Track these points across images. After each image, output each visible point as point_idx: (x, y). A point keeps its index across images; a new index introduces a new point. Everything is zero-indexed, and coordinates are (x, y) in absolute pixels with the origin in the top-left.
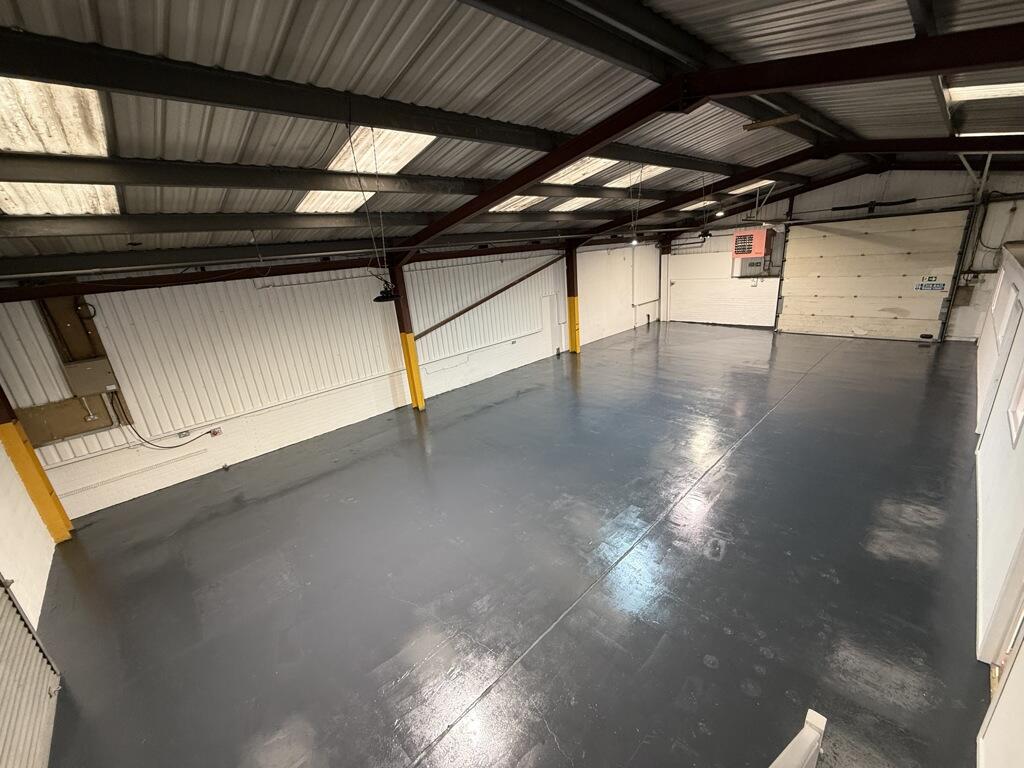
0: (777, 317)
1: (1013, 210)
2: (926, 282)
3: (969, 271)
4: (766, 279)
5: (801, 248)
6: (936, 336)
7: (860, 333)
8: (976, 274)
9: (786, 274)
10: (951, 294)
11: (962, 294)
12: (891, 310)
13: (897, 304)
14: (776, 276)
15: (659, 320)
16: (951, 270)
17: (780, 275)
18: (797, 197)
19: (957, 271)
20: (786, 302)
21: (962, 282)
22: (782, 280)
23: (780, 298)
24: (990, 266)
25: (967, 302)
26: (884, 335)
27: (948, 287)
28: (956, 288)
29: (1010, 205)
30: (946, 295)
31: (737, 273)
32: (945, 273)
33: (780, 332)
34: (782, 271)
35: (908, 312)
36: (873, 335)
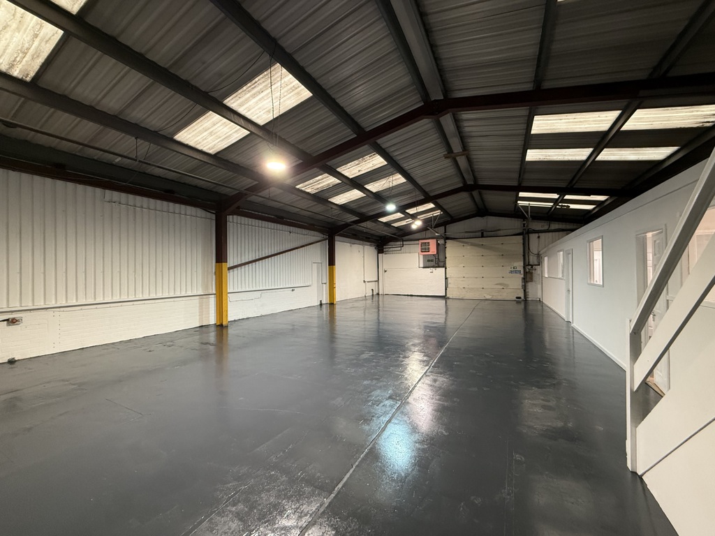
0: (446, 289)
1: (539, 237)
2: (512, 269)
3: (529, 265)
4: (437, 269)
5: (453, 252)
6: (523, 298)
7: (488, 297)
8: (532, 266)
9: (447, 265)
10: (524, 275)
11: (528, 276)
12: (500, 284)
13: (501, 281)
14: (443, 267)
15: (378, 294)
16: (522, 264)
17: (444, 266)
18: (447, 226)
19: (524, 264)
20: (449, 280)
21: (528, 270)
22: (446, 268)
23: (446, 278)
24: (536, 263)
25: (531, 280)
26: (500, 298)
27: (522, 272)
28: (525, 273)
29: (537, 235)
30: (522, 276)
31: (422, 265)
32: (519, 265)
33: (449, 298)
34: (445, 264)
35: (508, 285)
36: (494, 298)
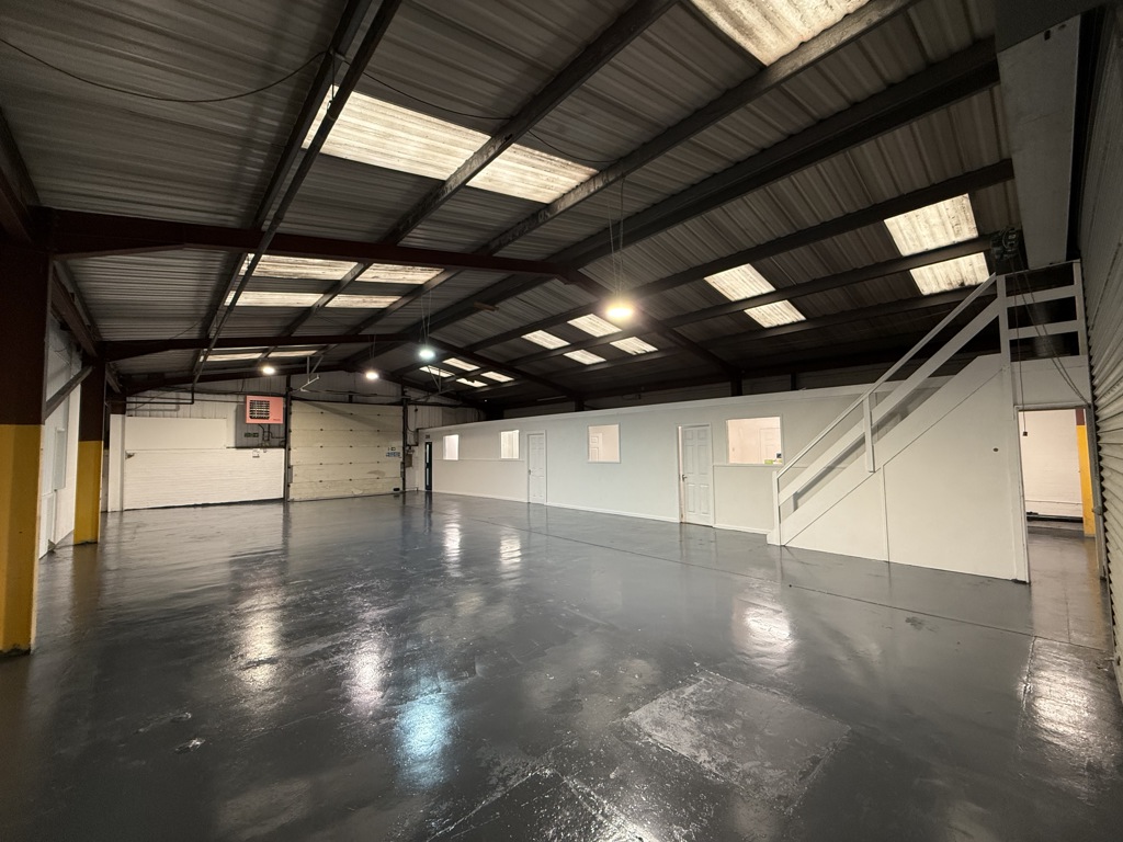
0: (287, 487)
1: (416, 410)
2: (390, 451)
3: (408, 445)
4: (267, 450)
5: (304, 422)
6: (401, 489)
7: (358, 492)
8: (410, 447)
9: (292, 444)
10: (403, 459)
11: (407, 459)
12: (374, 472)
14: (282, 447)
16: (401, 444)
17: (285, 446)
18: (292, 377)
19: (404, 444)
20: (295, 470)
21: (406, 452)
22: (287, 450)
23: (287, 467)
24: (414, 443)
25: (410, 465)
27: (401, 455)
28: (405, 456)
29: (414, 407)
31: (232, 444)
32: (398, 445)
33: (293, 501)
34: (287, 441)
35: (384, 473)
36: (366, 493)
